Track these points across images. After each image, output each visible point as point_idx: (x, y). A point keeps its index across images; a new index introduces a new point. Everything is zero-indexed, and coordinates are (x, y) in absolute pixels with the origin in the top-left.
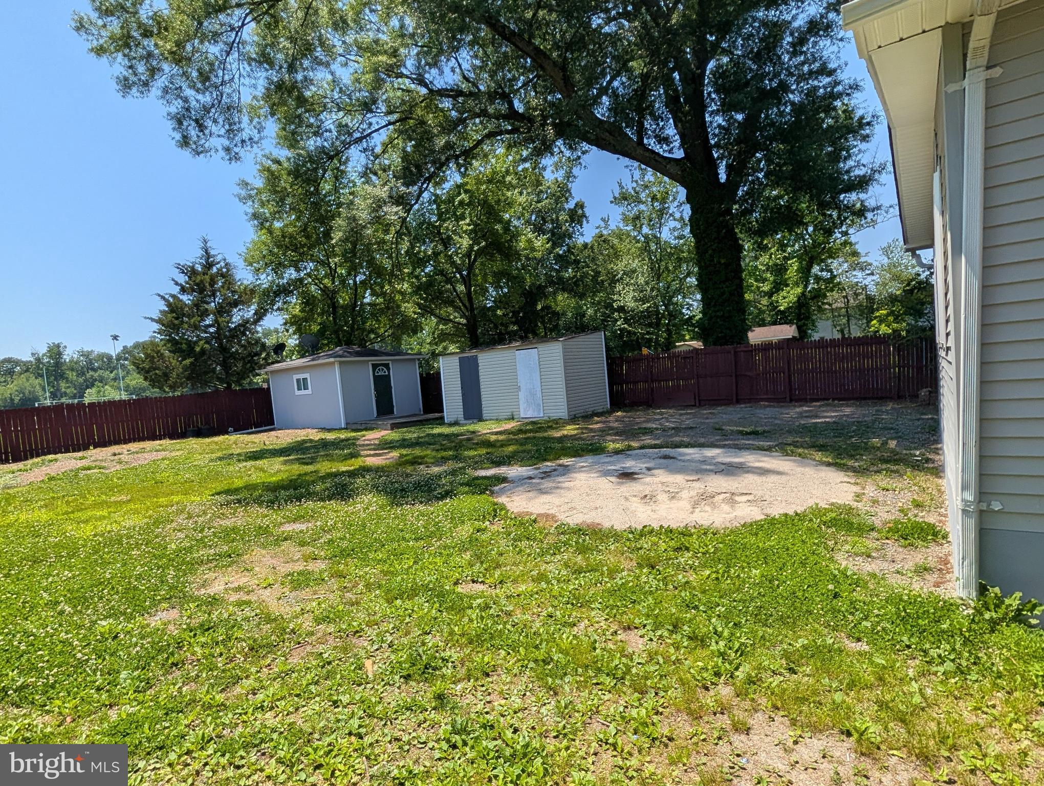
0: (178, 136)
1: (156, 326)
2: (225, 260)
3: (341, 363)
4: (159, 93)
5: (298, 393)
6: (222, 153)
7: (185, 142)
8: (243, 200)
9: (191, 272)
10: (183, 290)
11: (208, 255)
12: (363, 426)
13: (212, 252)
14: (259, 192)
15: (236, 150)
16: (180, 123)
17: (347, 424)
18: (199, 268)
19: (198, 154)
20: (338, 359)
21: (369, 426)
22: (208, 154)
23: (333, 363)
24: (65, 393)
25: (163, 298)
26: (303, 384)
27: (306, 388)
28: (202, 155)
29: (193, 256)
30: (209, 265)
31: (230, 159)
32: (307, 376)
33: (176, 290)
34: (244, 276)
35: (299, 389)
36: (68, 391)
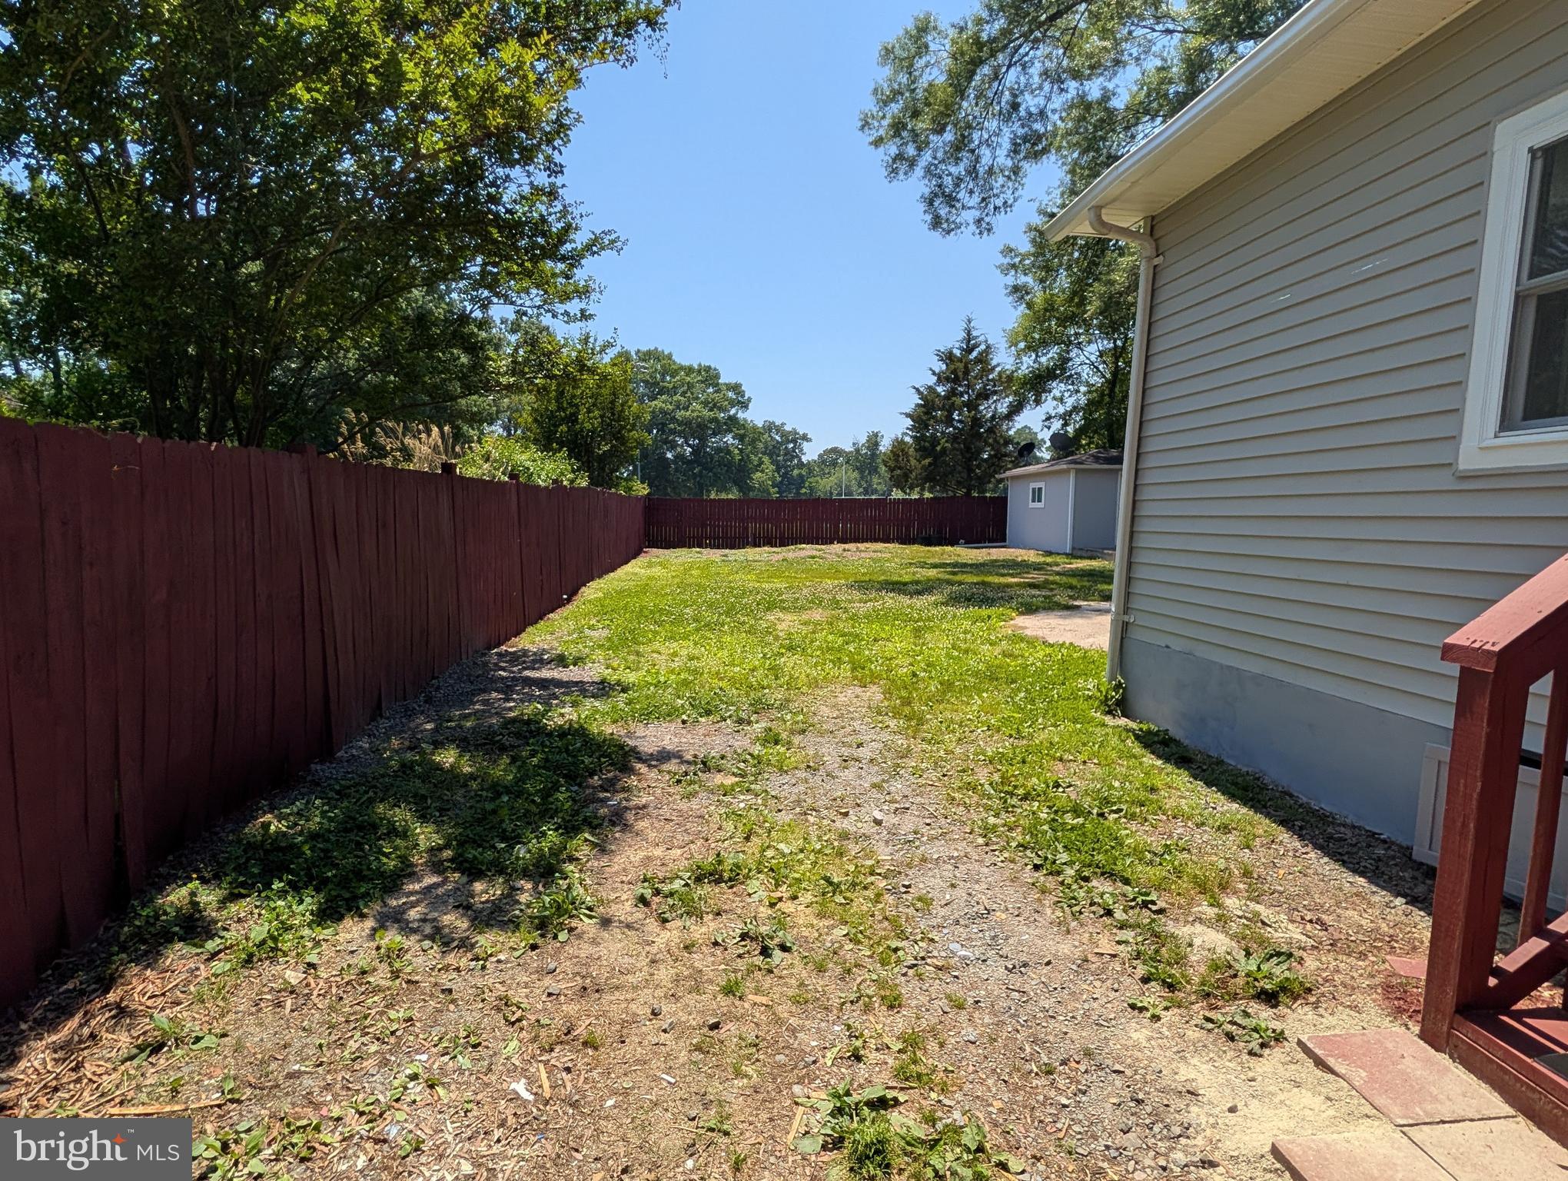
0: (929, 217)
1: (909, 422)
2: (986, 341)
3: (1078, 471)
4: (922, 173)
5: (1032, 505)
6: (973, 228)
7: (936, 223)
8: (1005, 270)
9: (948, 357)
10: (939, 381)
11: (969, 337)
12: (1089, 554)
13: (974, 333)
14: (1024, 257)
15: (987, 219)
16: (931, 203)
17: (1073, 549)
18: (957, 353)
19: (948, 232)
20: (1073, 466)
21: (1095, 554)
22: (959, 231)
23: (1068, 471)
24: (876, 490)
25: (917, 390)
26: (1037, 495)
27: (1040, 501)
28: (953, 233)
29: (953, 341)
30: (969, 350)
31: (981, 233)
32: (1042, 485)
33: (932, 380)
34: (1004, 359)
35: (1033, 501)
36: (879, 487)
